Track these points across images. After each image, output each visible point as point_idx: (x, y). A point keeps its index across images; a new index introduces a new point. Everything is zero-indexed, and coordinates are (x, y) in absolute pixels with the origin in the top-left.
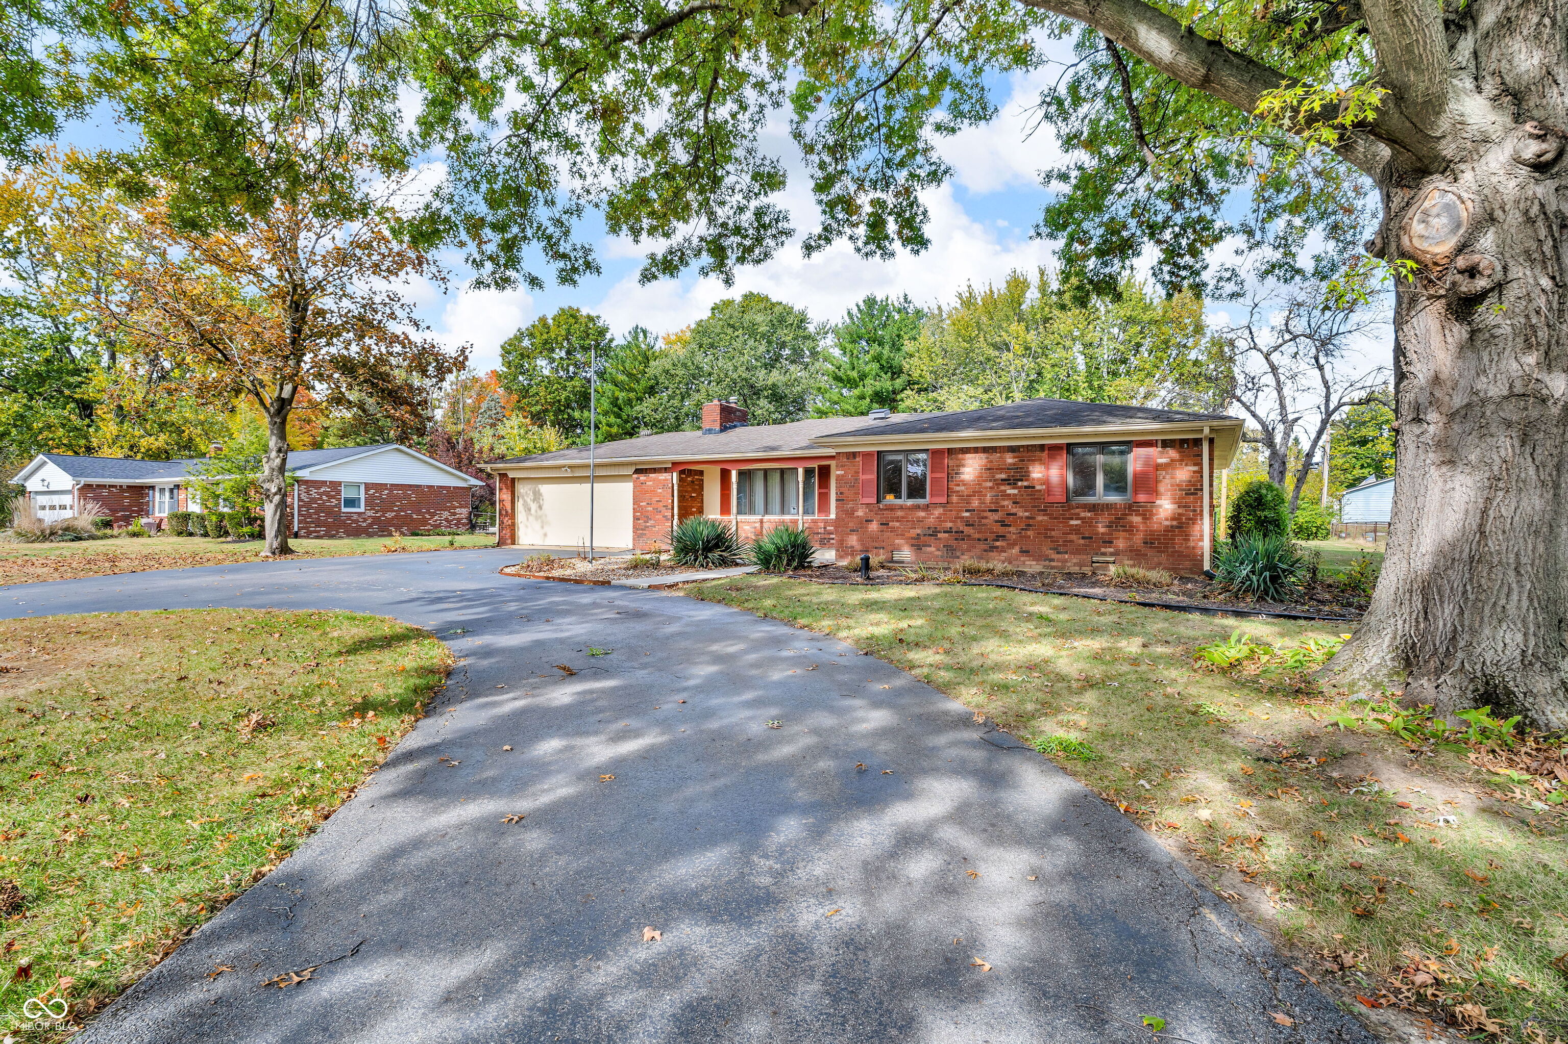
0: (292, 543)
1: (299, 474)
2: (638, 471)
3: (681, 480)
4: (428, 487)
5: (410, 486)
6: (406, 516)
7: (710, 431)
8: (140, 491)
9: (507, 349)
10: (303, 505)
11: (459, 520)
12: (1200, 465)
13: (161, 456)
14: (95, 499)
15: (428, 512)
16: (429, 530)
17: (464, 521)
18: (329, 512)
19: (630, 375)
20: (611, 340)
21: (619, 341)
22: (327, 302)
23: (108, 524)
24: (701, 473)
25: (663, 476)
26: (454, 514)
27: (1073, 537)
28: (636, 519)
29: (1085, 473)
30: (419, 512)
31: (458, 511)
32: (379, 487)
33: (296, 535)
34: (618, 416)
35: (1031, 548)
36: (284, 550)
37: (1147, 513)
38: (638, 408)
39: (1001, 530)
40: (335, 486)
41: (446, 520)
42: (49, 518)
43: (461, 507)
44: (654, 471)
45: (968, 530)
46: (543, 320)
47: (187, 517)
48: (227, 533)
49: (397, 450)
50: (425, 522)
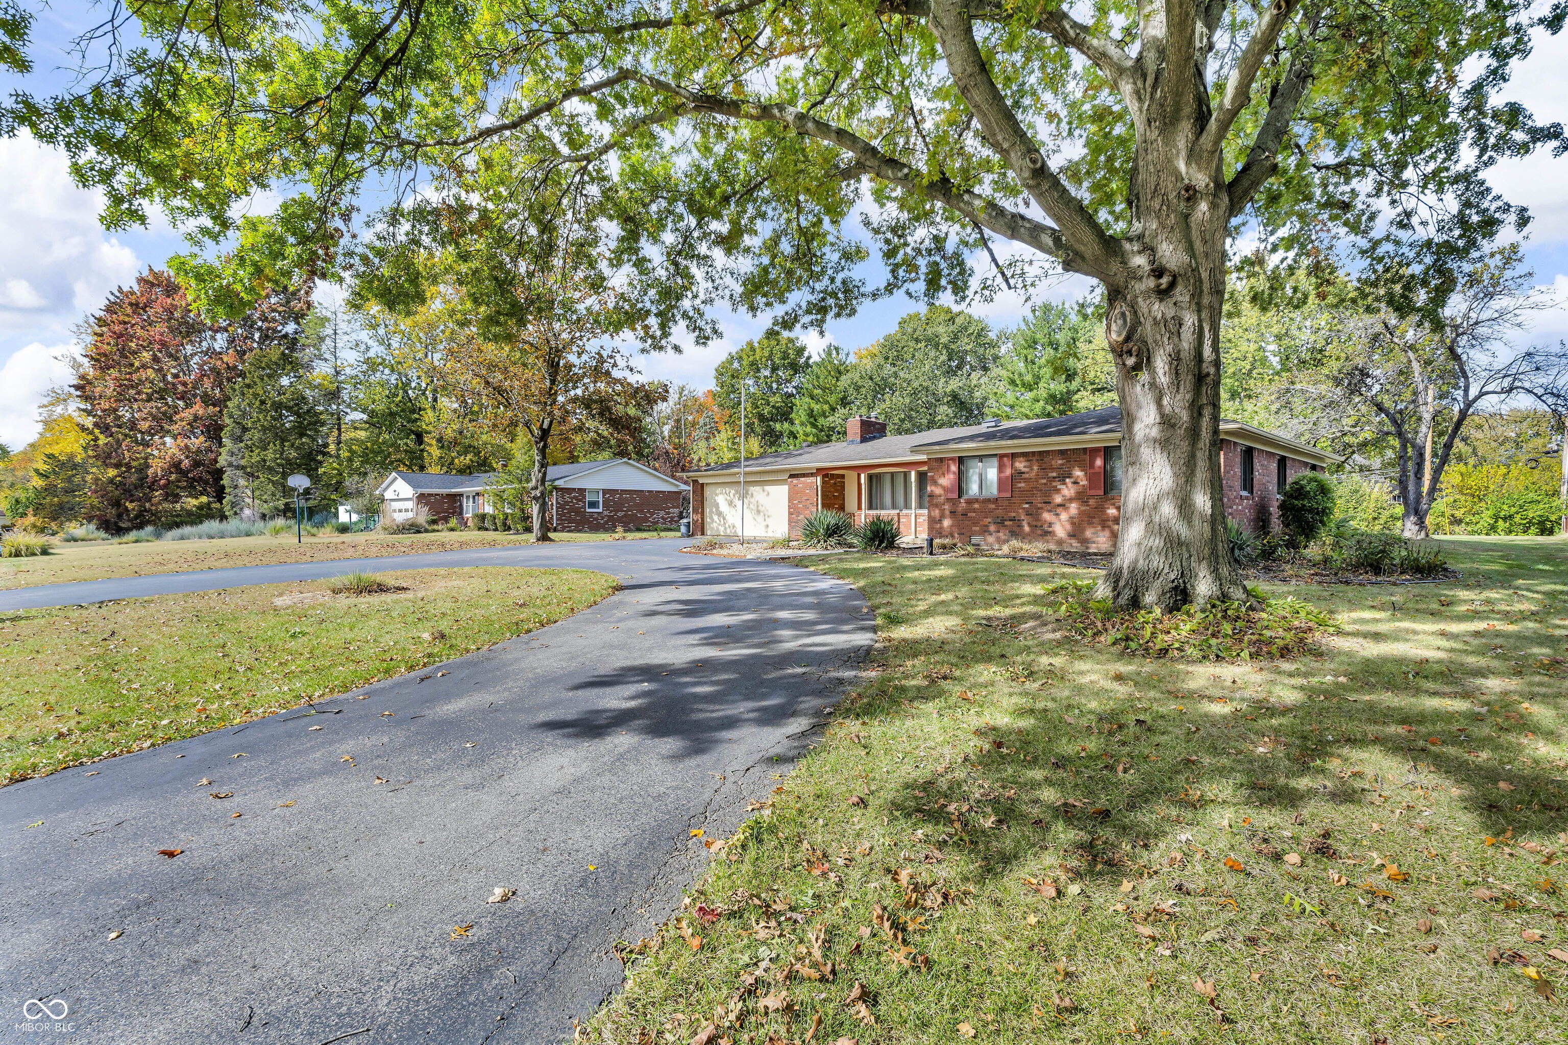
0: (551, 535)
1: (557, 483)
2: (791, 476)
3: (823, 482)
4: (649, 492)
5: (636, 491)
6: (632, 515)
7: (852, 442)
8: (455, 499)
9: (720, 373)
10: (560, 507)
11: (672, 518)
13: (466, 471)
14: (426, 504)
15: (649, 512)
16: (649, 527)
17: (676, 519)
18: (578, 512)
19: (824, 389)
20: (809, 358)
21: (815, 358)
22: (572, 358)
23: (434, 522)
24: (843, 476)
25: (809, 480)
26: (669, 513)
27: (1110, 523)
28: (790, 514)
30: (641, 512)
31: (671, 511)
32: (613, 492)
33: (555, 530)
34: (814, 426)
35: (1076, 532)
36: (544, 538)
38: (831, 419)
40: (582, 491)
41: (663, 518)
42: (400, 518)
43: (674, 507)
44: (804, 475)
45: (1027, 519)
46: (750, 344)
47: (483, 517)
48: (509, 529)
49: (626, 463)
50: (646, 519)
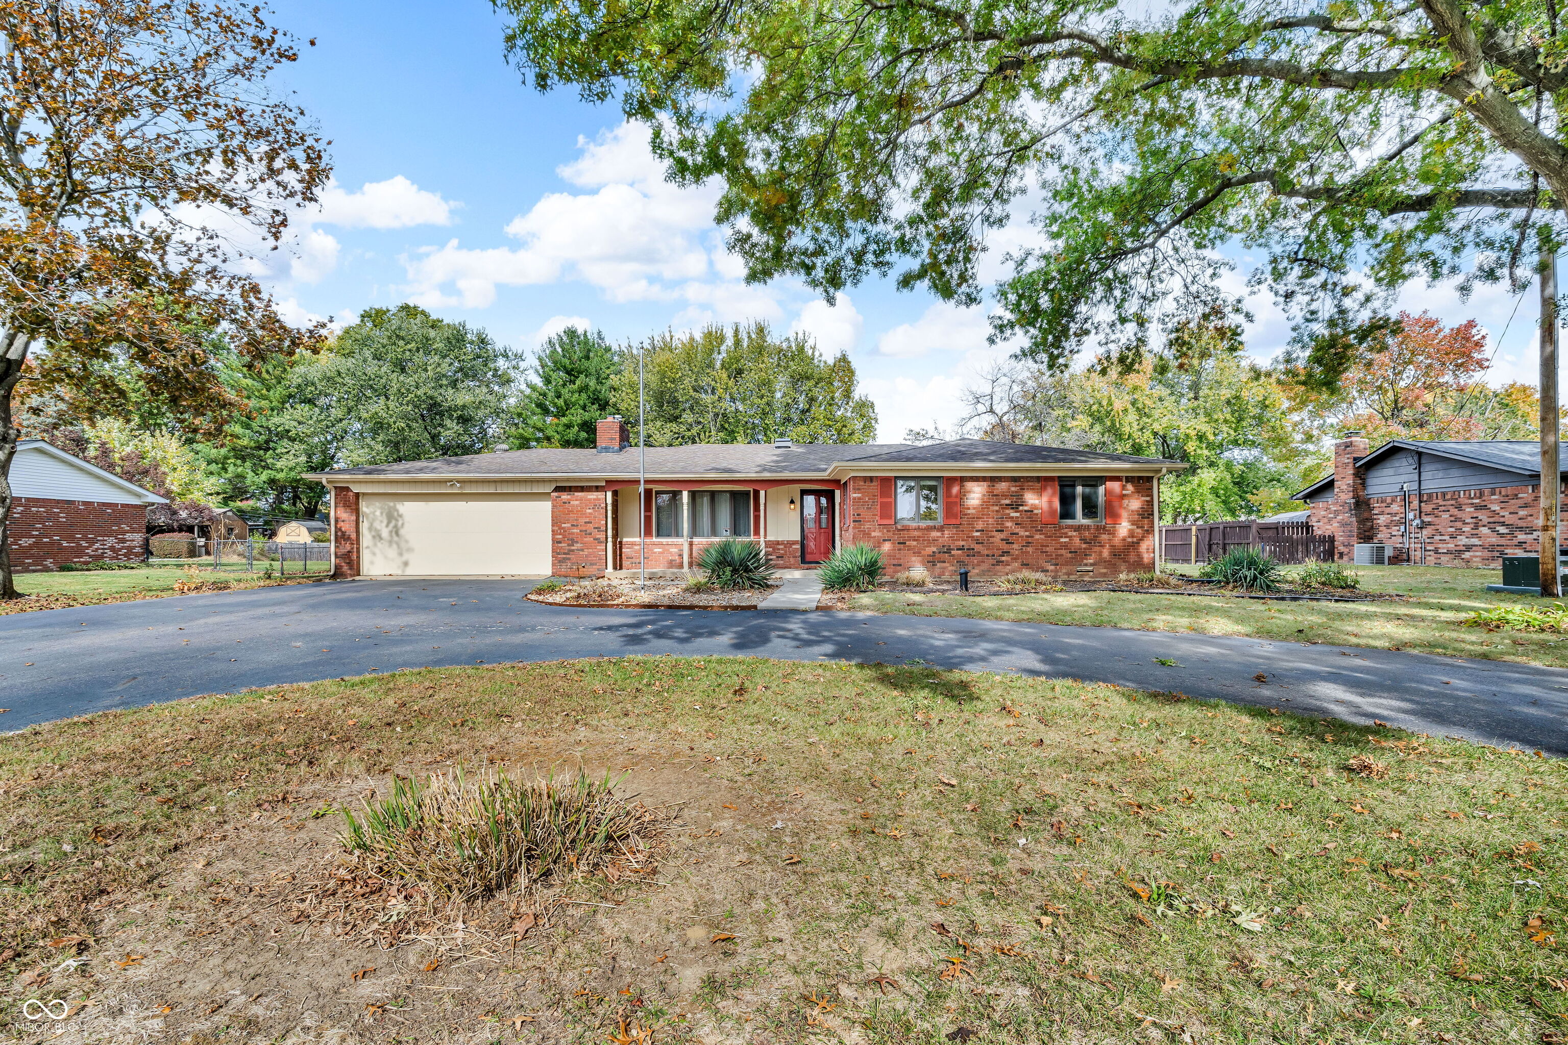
2: (558, 489)
4: (85, 503)
5: (58, 501)
6: (52, 543)
7: (607, 449)
11: (130, 549)
12: (1152, 496)
15: (85, 538)
16: (86, 563)
17: (137, 550)
25: (592, 496)
26: (124, 541)
27: (1063, 552)
28: (555, 542)
29: (1067, 500)
30: (71, 538)
31: (128, 536)
35: (1030, 561)
37: (1113, 533)
39: (1006, 547)
41: (112, 548)
43: (133, 531)
44: (582, 489)
45: (978, 548)
49: (39, 451)
50: (80, 552)
